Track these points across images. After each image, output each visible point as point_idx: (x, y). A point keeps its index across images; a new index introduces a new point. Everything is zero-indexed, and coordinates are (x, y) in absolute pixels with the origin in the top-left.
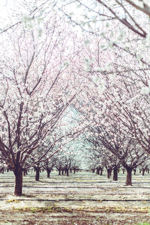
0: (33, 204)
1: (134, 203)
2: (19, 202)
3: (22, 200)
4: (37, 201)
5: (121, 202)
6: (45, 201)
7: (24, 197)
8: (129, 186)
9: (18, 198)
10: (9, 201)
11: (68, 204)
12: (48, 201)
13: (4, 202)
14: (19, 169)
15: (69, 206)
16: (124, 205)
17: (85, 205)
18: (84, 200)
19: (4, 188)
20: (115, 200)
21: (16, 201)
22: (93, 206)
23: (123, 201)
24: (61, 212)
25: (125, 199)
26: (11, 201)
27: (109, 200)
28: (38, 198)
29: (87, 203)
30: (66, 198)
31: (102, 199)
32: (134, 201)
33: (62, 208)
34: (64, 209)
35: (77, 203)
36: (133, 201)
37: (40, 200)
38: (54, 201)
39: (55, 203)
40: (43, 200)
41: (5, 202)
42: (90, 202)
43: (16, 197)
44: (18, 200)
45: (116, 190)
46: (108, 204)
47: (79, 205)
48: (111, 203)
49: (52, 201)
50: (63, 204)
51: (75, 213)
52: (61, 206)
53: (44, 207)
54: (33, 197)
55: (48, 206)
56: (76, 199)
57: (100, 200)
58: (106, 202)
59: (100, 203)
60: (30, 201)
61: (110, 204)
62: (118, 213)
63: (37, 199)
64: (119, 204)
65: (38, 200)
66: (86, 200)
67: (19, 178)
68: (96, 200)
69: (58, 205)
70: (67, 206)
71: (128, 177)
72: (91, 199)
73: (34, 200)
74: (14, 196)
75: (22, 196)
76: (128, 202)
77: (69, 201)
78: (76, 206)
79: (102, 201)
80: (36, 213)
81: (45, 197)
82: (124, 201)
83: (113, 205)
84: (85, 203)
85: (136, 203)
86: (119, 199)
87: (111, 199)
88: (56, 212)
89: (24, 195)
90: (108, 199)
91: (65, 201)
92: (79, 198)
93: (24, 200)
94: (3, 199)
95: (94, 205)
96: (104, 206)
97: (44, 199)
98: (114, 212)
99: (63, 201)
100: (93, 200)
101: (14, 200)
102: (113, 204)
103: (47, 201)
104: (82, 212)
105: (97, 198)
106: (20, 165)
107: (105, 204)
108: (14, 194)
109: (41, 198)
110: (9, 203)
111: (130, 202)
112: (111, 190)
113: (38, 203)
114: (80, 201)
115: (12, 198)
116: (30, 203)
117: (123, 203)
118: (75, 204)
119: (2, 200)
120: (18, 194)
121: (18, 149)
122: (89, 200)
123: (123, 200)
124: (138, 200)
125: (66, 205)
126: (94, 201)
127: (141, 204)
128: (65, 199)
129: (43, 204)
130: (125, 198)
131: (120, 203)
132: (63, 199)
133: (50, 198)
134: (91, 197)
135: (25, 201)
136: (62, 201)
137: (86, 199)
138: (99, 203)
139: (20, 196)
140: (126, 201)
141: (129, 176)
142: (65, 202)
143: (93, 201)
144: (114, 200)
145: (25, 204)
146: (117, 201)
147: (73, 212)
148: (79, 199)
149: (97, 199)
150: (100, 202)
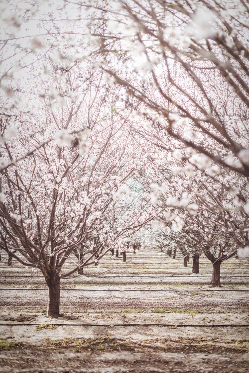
0: (76, 332)
1: (225, 330)
2: (55, 329)
3: (60, 325)
4: (82, 326)
5: (205, 328)
6: (93, 327)
7: (62, 319)
8: (217, 288)
9: (54, 321)
10: (42, 326)
11: (126, 332)
12: (98, 327)
13: (34, 328)
14: (54, 278)
15: (128, 336)
16: (210, 335)
17: (152, 333)
18: (151, 325)
19: (33, 291)
20: (197, 324)
21: (51, 327)
22: (164, 336)
23: (208, 327)
24: (118, 350)
25: (211, 324)
26: (44, 327)
27: (188, 326)
28: (84, 322)
29: (156, 330)
30: (125, 321)
31: (177, 324)
32: (225, 327)
33: (119, 340)
34: (121, 342)
35: (140, 331)
36: (223, 326)
37: (86, 326)
38: (107, 327)
39: (108, 329)
40: (91, 325)
41: (36, 328)
42: (159, 328)
43: (51, 319)
44: (55, 325)
45: (197, 294)
46: (186, 331)
47: (144, 333)
48: (191, 330)
49: (103, 327)
50: (120, 331)
51: (138, 352)
52: (118, 337)
53: (92, 337)
54: (75, 319)
55: (98, 335)
56: (139, 323)
57: (174, 326)
58: (183, 328)
59: (175, 330)
60: (72, 326)
61: (189, 332)
62: (201, 352)
63: (82, 323)
64: (202, 333)
65: (84, 325)
66: (154, 325)
67: (54, 291)
68: (168, 326)
69: (112, 333)
70: (126, 337)
71: (214, 273)
72: (161, 324)
73: (78, 325)
74: (47, 317)
75: (59, 318)
76: (216, 328)
77: (129, 327)
78: (140, 335)
79: (178, 326)
80: (80, 352)
81: (93, 319)
82: (210, 326)
83: (194, 335)
84: (153, 331)
85: (228, 331)
86: (202, 323)
87: (190, 323)
88: (110, 351)
89: (62, 316)
90: (186, 324)
91: (123, 327)
92: (143, 320)
93: (62, 325)
94: (31, 323)
95: (166, 334)
96: (180, 336)
97: (92, 323)
98: (195, 351)
99: (120, 326)
100: (165, 325)
101: (48, 326)
102: (193, 333)
103: (96, 327)
104: (149, 349)
105: (170, 322)
106: (55, 272)
107: (182, 331)
108: (47, 315)
109: (88, 321)
110: (41, 331)
111: (219, 328)
112: (190, 294)
113: (84, 330)
114: (145, 327)
115: (46, 321)
116: (71, 329)
117: (209, 330)
118: (137, 331)
119: (31, 325)
120: (54, 314)
121: (52, 253)
122: (158, 325)
123: (208, 324)
124: (231, 326)
125: (124, 333)
126: (166, 327)
127: (236, 331)
128: (122, 324)
129: (92, 333)
130: (211, 321)
131: (203, 331)
132: (120, 322)
133: (101, 322)
134: (161, 320)
135: (64, 327)
136: (118, 327)
137: (154, 323)
138: (173, 330)
139: (57, 318)
140: (214, 326)
141: (217, 273)
142: (123, 329)
143: (164, 327)
144: (195, 324)
145: (64, 331)
146: (200, 326)
147: (136, 350)
148: (143, 324)
149: (170, 324)
150: (174, 328)
